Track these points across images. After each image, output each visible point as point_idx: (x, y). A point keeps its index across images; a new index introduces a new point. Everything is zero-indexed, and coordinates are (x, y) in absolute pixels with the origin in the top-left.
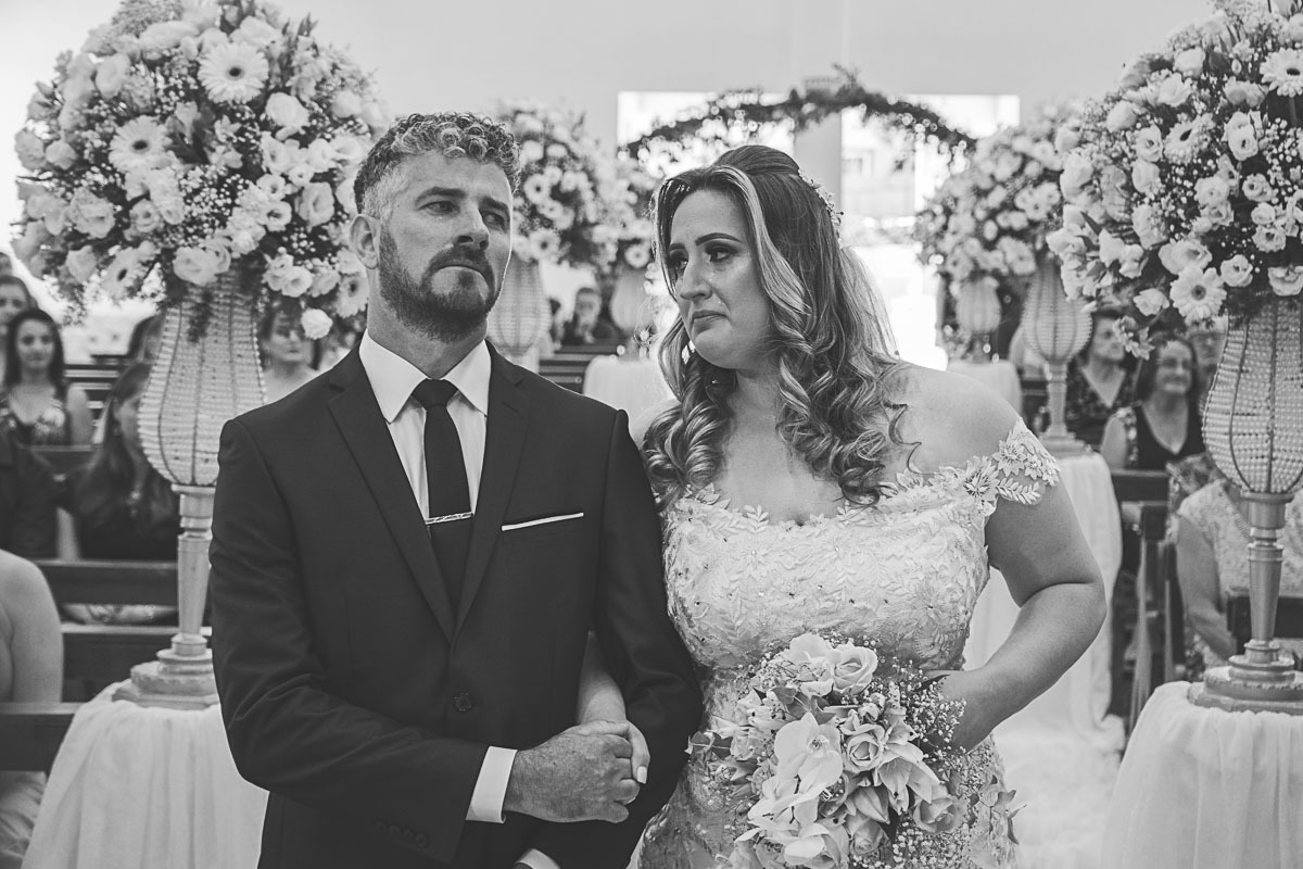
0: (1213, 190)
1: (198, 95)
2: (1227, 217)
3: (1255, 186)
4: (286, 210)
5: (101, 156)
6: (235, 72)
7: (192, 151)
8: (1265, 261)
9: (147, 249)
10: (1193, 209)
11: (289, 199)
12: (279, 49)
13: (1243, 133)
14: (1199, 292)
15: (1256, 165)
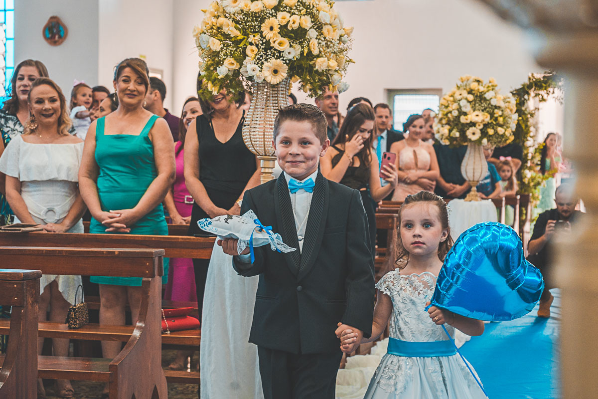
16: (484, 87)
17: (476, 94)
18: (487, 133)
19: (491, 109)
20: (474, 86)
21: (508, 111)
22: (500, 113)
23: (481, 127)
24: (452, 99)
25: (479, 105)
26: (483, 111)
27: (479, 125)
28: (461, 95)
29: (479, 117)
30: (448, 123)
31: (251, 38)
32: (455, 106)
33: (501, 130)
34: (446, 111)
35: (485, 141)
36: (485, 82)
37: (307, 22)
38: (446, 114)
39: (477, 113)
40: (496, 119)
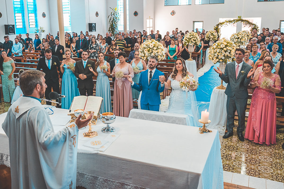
0: (216, 54)
1: (149, 47)
2: (217, 56)
3: (219, 54)
4: (154, 55)
5: (144, 51)
6: (152, 46)
7: (149, 51)
8: (220, 59)
9: (146, 57)
10: (215, 56)
11: (155, 54)
12: (154, 44)
13: (218, 50)
14: (215, 61)
15: (219, 53)
19: (214, 36)
20: (211, 32)
29: (212, 37)
30: (207, 38)
31: (190, 41)
32: (209, 35)
33: (215, 39)
35: (213, 40)
37: (196, 39)
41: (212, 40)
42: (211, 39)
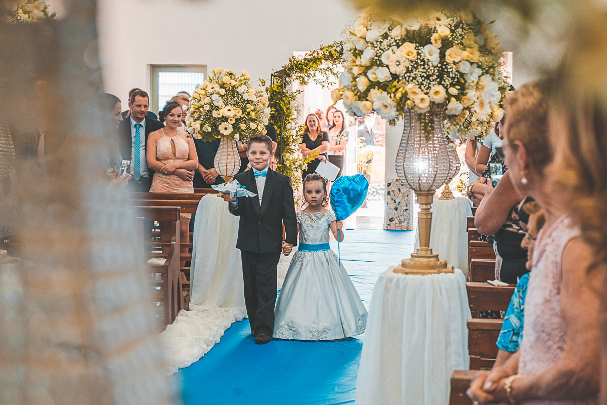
16: (236, 81)
17: (228, 88)
18: (240, 127)
19: (243, 104)
20: (226, 79)
21: (261, 105)
22: (252, 108)
23: (234, 121)
24: (203, 92)
25: (231, 99)
26: (234, 105)
27: (231, 120)
28: (213, 88)
29: (231, 112)
30: (200, 118)
32: (207, 100)
33: (253, 126)
34: (198, 104)
35: (237, 136)
36: (238, 75)
38: (199, 108)
39: (229, 107)
40: (249, 114)
41: (232, 136)
42: (224, 124)
